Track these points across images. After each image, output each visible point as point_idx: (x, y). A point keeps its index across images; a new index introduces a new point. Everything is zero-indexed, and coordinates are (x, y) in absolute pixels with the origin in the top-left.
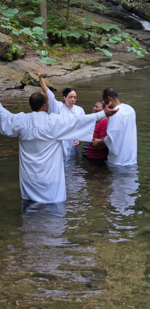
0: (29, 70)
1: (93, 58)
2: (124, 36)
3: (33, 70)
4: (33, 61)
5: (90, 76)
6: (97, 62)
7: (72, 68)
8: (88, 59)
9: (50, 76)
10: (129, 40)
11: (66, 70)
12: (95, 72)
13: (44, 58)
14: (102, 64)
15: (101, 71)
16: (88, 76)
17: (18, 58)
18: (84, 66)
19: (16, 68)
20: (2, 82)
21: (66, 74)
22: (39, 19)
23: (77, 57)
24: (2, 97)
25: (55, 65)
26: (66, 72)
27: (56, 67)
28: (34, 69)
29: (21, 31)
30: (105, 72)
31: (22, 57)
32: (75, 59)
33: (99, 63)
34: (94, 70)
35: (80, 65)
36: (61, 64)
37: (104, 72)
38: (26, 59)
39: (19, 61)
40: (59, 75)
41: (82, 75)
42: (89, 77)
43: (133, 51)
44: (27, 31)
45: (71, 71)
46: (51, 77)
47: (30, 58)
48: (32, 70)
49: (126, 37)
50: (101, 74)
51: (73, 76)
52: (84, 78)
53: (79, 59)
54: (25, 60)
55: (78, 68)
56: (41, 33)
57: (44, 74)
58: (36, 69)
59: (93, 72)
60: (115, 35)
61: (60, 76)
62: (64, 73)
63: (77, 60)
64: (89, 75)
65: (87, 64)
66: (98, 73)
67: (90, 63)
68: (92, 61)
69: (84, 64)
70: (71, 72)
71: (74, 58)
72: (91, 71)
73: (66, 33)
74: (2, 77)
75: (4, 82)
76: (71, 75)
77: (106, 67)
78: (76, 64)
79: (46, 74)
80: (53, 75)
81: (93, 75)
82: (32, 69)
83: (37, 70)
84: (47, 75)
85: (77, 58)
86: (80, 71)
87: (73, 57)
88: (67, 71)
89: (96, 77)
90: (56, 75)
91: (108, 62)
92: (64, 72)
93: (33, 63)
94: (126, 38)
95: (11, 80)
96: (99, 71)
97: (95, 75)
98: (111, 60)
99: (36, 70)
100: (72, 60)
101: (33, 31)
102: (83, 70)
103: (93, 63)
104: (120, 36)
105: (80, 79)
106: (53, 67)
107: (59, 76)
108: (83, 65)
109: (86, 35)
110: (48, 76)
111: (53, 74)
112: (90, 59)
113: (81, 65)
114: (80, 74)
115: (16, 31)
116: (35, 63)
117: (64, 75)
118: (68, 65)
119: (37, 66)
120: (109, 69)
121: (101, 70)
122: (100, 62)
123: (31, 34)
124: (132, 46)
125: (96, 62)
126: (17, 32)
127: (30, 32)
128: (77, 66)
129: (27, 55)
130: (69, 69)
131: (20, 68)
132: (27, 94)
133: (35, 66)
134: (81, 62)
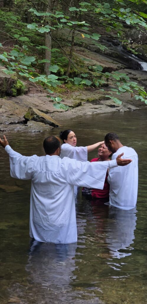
0: (32, 105)
1: (94, 95)
2: (133, 85)
4: (36, 97)
5: (91, 114)
6: (97, 100)
7: (74, 105)
8: (89, 97)
9: (52, 112)
10: (137, 89)
12: (96, 110)
13: (58, 104)
14: (102, 102)
15: (101, 109)
16: (89, 114)
17: (22, 94)
18: (85, 104)
19: (20, 103)
20: (6, 117)
21: (67, 110)
22: (54, 67)
23: (78, 95)
24: (5, 131)
28: (37, 105)
29: (37, 79)
30: (105, 110)
31: (26, 93)
32: (76, 96)
33: (100, 101)
34: (95, 107)
35: (81, 103)
36: (64, 101)
37: (104, 111)
38: (29, 95)
39: (22, 97)
40: (61, 111)
41: (83, 112)
42: (90, 115)
43: (141, 99)
44: (43, 79)
45: (73, 107)
46: (53, 113)
47: (34, 93)
48: (35, 106)
49: (135, 86)
50: (101, 112)
51: (74, 113)
52: (85, 114)
54: (29, 96)
55: (79, 105)
56: (56, 81)
57: (46, 110)
58: (39, 105)
59: (94, 110)
60: (125, 84)
61: (62, 113)
63: (78, 97)
64: (90, 112)
65: (88, 101)
66: (98, 111)
67: (90, 100)
68: (93, 99)
69: (85, 101)
70: (72, 109)
71: (75, 95)
72: (91, 108)
74: (6, 112)
75: (8, 117)
76: (72, 112)
77: (106, 105)
78: (78, 101)
79: (48, 110)
80: (55, 111)
81: (93, 112)
82: (36, 105)
84: (49, 111)
85: (79, 96)
86: (82, 108)
87: (75, 94)
88: (69, 107)
89: (97, 114)
90: (58, 112)
91: (108, 100)
93: (36, 99)
95: (14, 115)
96: (99, 109)
97: (95, 113)
100: (74, 97)
101: (48, 78)
102: (84, 107)
103: (93, 101)
104: (129, 85)
107: (61, 112)
108: (84, 103)
110: (50, 112)
112: (90, 97)
113: (83, 102)
114: (81, 111)
115: (32, 78)
116: (38, 99)
117: (66, 111)
118: (70, 102)
119: (40, 102)
120: (109, 107)
121: (101, 107)
122: (101, 100)
123: (46, 82)
124: (140, 95)
125: (96, 100)
126: (33, 80)
127: (46, 80)
128: (78, 103)
129: (30, 90)
130: (70, 105)
131: (24, 103)
132: (30, 129)
133: (39, 101)
134: (82, 100)
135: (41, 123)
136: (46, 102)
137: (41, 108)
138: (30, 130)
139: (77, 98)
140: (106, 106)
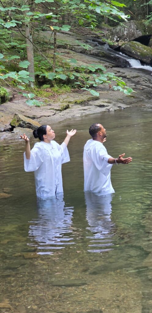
0: (18, 112)
1: (82, 97)
2: (110, 76)
3: (22, 112)
4: (22, 103)
5: (80, 115)
6: (86, 101)
7: (61, 108)
8: (77, 99)
9: (39, 117)
10: (115, 80)
11: (55, 110)
12: (85, 111)
13: (31, 100)
14: (90, 103)
15: (90, 109)
16: (78, 116)
17: (7, 101)
19: (5, 110)
21: (55, 114)
22: (24, 63)
23: (65, 97)
25: (44, 105)
26: (55, 112)
27: (45, 108)
28: (23, 111)
29: (7, 76)
30: (94, 110)
31: (11, 100)
32: (64, 99)
33: (88, 102)
34: (84, 109)
35: (68, 105)
36: (50, 105)
37: (93, 111)
39: (7, 104)
40: (48, 115)
41: (72, 114)
43: (120, 90)
44: (12, 75)
45: (61, 110)
46: (40, 118)
47: (19, 100)
48: (21, 112)
49: (112, 76)
50: (91, 113)
51: (62, 116)
52: (73, 117)
53: (67, 99)
54: (14, 102)
55: (67, 107)
56: (27, 77)
57: (33, 115)
58: (25, 111)
59: (82, 111)
60: (101, 75)
62: (53, 114)
64: (78, 114)
65: (76, 103)
66: (87, 112)
67: (78, 102)
68: (81, 101)
69: (72, 104)
70: (60, 112)
71: (62, 98)
72: (80, 110)
73: (52, 75)
76: (60, 115)
77: (95, 105)
78: (65, 104)
79: (35, 116)
80: (42, 116)
81: (82, 114)
82: (21, 111)
83: (26, 112)
84: (36, 116)
85: (66, 98)
86: (70, 111)
88: (56, 111)
89: (86, 116)
90: (45, 116)
91: (97, 100)
92: (53, 112)
93: (21, 105)
94: (112, 78)
96: (88, 110)
97: (85, 114)
98: (99, 99)
99: (25, 112)
100: (61, 101)
101: (19, 75)
102: (73, 109)
103: (81, 102)
104: (106, 76)
105: (70, 119)
106: (42, 108)
107: (49, 116)
108: (72, 105)
109: (72, 77)
110: (37, 117)
111: (42, 115)
112: (78, 99)
113: (70, 105)
114: (69, 114)
116: (24, 105)
117: (54, 115)
118: (58, 105)
119: (26, 108)
120: (99, 108)
121: (90, 108)
122: (89, 101)
123: (17, 78)
124: (118, 85)
125: (85, 101)
126: (2, 77)
127: (16, 76)
128: (66, 106)
129: (15, 97)
130: (58, 109)
131: (9, 111)
132: (16, 136)
133: (25, 107)
134: (70, 102)
135: (28, 129)
136: (32, 108)
137: (28, 114)
138: (16, 137)
139: (65, 100)
140: (95, 106)
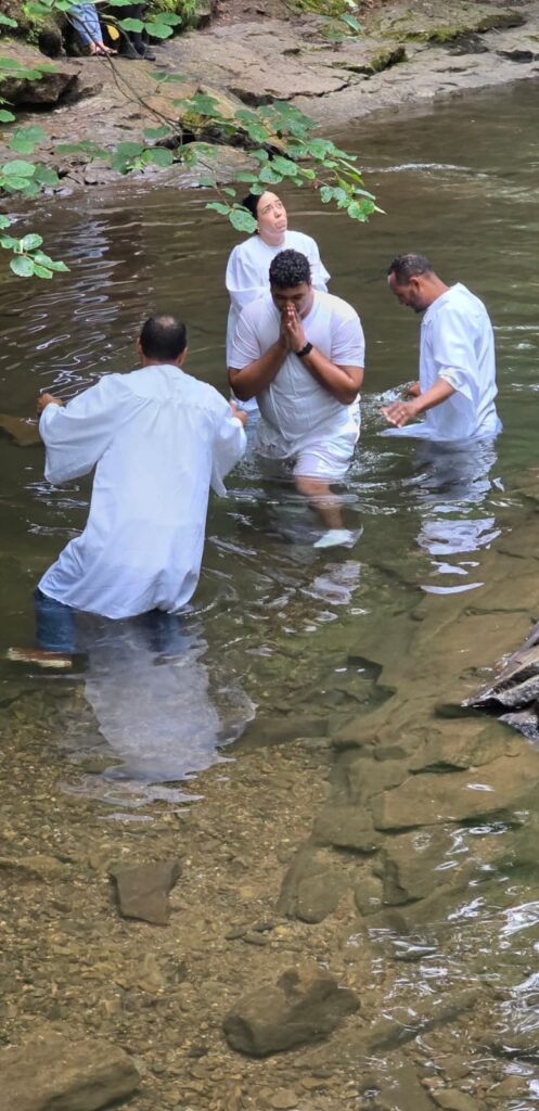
0: (218, 73)
1: (463, 14)
3: (231, 75)
4: (239, 38)
5: (431, 94)
6: (471, 31)
7: (374, 63)
8: (443, 22)
9: (286, 96)
11: (351, 69)
12: (456, 77)
14: (488, 39)
15: (477, 70)
16: (424, 95)
17: (188, 28)
18: (420, 51)
19: (173, 66)
20: (115, 126)
21: (345, 86)
23: (400, 17)
24: (103, 183)
25: (314, 50)
26: (346, 79)
27: (316, 60)
28: (236, 70)
30: (489, 74)
31: (203, 24)
32: (394, 22)
33: (480, 36)
34: (453, 66)
35: (402, 51)
36: (336, 47)
37: (486, 77)
38: (214, 31)
39: (187, 41)
40: (319, 92)
41: (404, 89)
42: (428, 98)
45: (367, 72)
46: (290, 99)
47: (233, 23)
48: (228, 74)
50: (474, 83)
51: (370, 96)
52: (410, 103)
53: (407, 23)
54: (212, 34)
55: (397, 58)
57: (267, 90)
58: (243, 70)
59: (446, 77)
61: (323, 98)
62: (340, 84)
63: (399, 26)
64: (426, 89)
65: (434, 40)
66: (463, 82)
67: (443, 37)
68: (453, 31)
69: (421, 42)
70: (366, 79)
71: (389, 18)
72: (439, 71)
74: (115, 107)
75: (121, 126)
76: (363, 92)
77: (498, 53)
78: (390, 47)
79: (273, 91)
80: (297, 94)
81: (441, 89)
82: (230, 71)
83: (247, 75)
84: (277, 93)
85: (402, 20)
86: (402, 74)
87: (388, 15)
88: (351, 73)
89: (454, 95)
90: (307, 95)
91: (515, 29)
92: (341, 78)
93: (235, 47)
95: (146, 117)
96: (469, 71)
97: (450, 88)
98: (525, 22)
99: (242, 76)
100: (383, 28)
102: (415, 67)
103: (455, 37)
105: (395, 110)
106: (304, 59)
107: (320, 95)
108: (419, 47)
110: (280, 97)
111: (299, 91)
112: (447, 23)
113: (410, 48)
114: (395, 88)
116: (244, 45)
117: (340, 90)
118: (360, 51)
119: (249, 58)
120: (509, 62)
121: (476, 65)
122: (484, 32)
125: (468, 33)
128: (392, 54)
129: (221, 12)
130: (359, 65)
131: (187, 69)
132: (184, 178)
133: (244, 56)
134: (413, 36)
135: (233, 150)
136: (271, 59)
137: (250, 83)
138: (184, 182)
139: (397, 27)
140: (497, 56)
